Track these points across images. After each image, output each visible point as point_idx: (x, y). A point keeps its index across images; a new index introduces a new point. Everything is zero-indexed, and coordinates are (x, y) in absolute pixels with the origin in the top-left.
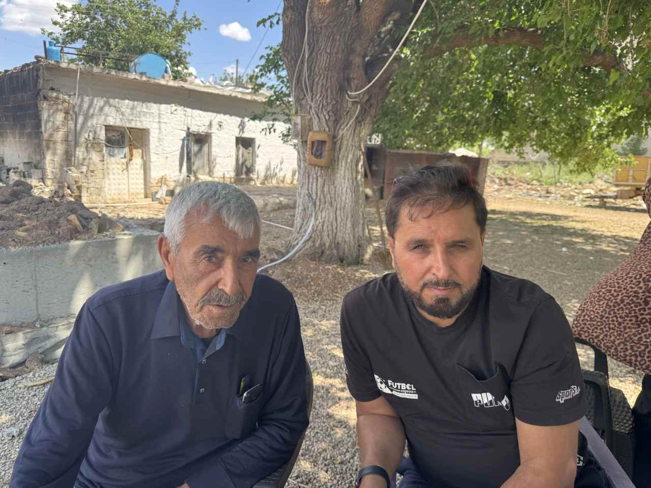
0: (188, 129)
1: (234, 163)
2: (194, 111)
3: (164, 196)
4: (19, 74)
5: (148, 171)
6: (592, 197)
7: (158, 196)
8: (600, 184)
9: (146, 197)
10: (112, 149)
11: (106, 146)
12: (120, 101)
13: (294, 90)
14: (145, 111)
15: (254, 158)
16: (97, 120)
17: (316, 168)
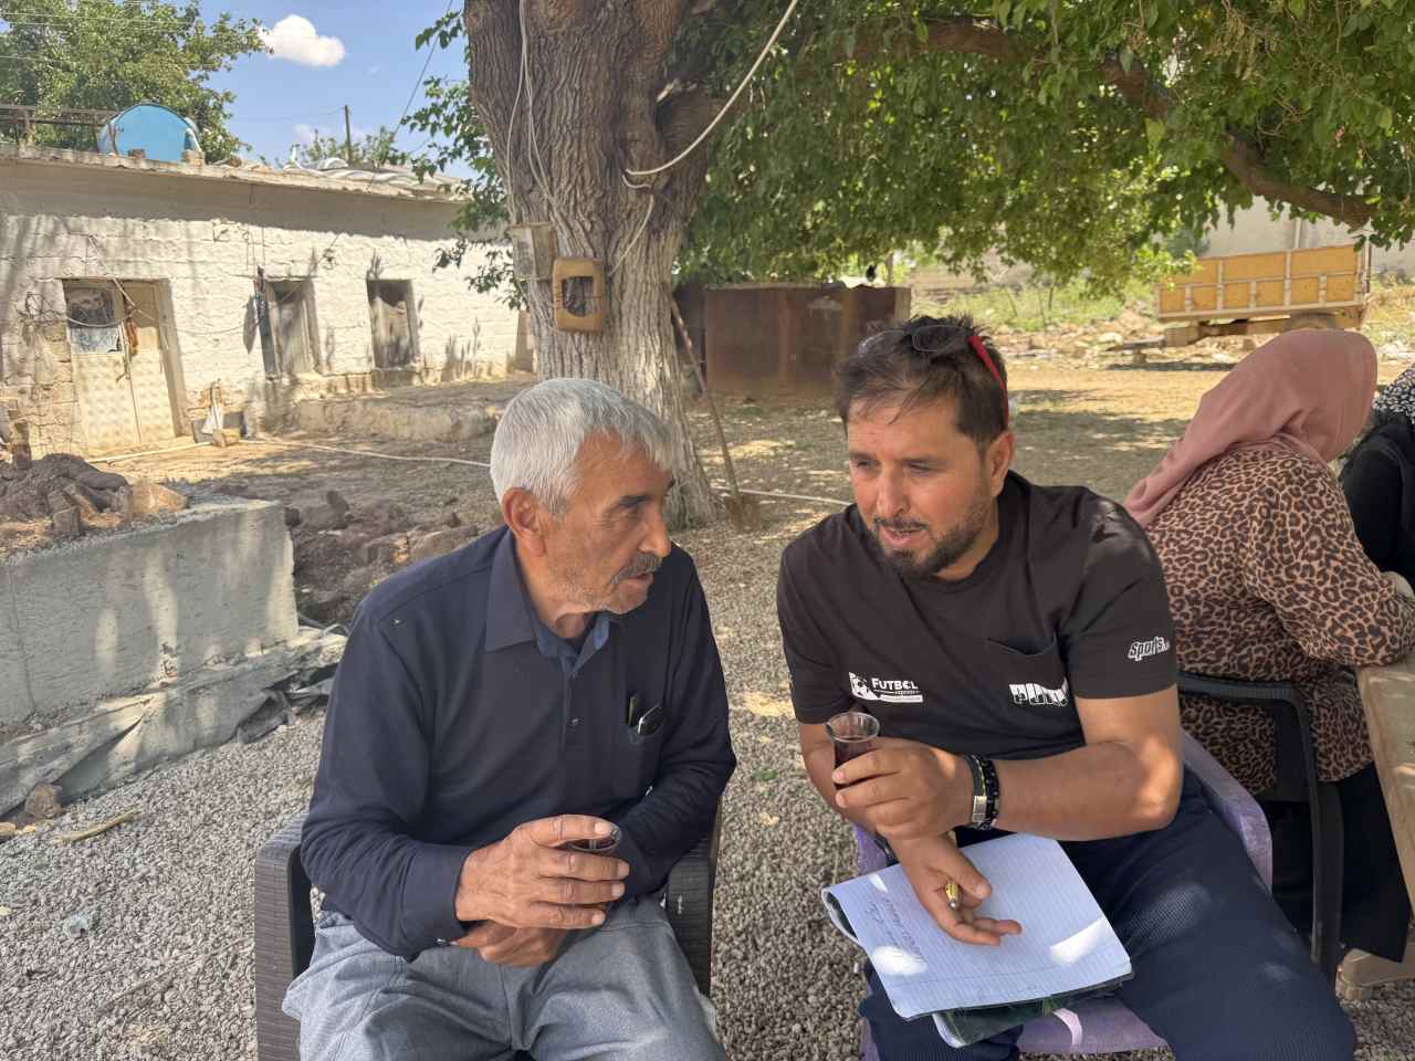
0: (260, 272)
1: (368, 339)
2: (267, 231)
3: (221, 427)
5: (176, 374)
6: (1118, 348)
7: (207, 429)
9: (179, 434)
10: (86, 332)
11: (71, 325)
12: (93, 220)
13: (507, 172)
14: (154, 238)
15: (414, 325)
16: (44, 268)
17: (576, 337)
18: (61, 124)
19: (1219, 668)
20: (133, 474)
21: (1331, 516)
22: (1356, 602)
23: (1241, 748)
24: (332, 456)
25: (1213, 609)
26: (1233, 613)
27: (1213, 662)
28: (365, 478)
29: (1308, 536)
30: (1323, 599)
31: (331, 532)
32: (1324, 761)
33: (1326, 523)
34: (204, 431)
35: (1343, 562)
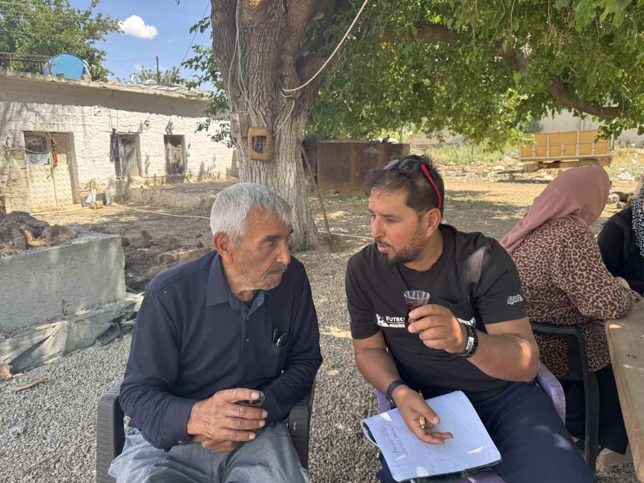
0: (114, 130)
1: (164, 162)
2: (119, 111)
3: (94, 200)
5: (75, 176)
6: (503, 173)
8: (508, 160)
9: (75, 203)
10: (34, 155)
11: (27, 152)
12: (39, 105)
13: (229, 89)
14: (67, 114)
15: (185, 155)
16: (15, 126)
17: (258, 163)
18: (25, 61)
19: (542, 319)
20: (53, 221)
21: (591, 252)
22: (603, 291)
23: (553, 356)
24: (145, 214)
25: (539, 292)
26: (548, 294)
27: (539, 316)
28: (160, 225)
29: (581, 260)
30: (588, 289)
31: (143, 249)
32: (590, 362)
33: (589, 255)
34: (87, 202)
35: (597, 273)
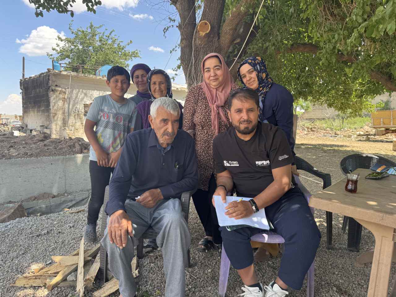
4: (38, 79)
6: (362, 135)
8: (367, 128)
12: (92, 91)
